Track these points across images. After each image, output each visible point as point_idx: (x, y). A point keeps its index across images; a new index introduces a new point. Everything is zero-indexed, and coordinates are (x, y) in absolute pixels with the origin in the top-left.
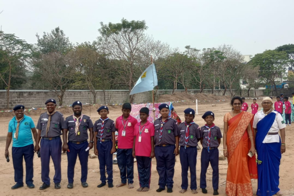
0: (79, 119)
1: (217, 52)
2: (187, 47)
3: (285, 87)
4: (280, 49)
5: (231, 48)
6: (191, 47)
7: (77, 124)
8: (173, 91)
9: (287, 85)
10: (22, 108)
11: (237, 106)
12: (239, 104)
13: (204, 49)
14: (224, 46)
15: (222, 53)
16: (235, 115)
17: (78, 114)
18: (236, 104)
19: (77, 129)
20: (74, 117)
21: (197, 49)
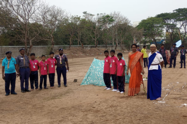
0: (62, 57)
1: (108, 16)
2: (85, 13)
3: (163, 43)
4: (159, 16)
5: (120, 14)
6: (87, 13)
7: (61, 59)
8: (70, 47)
9: (165, 41)
10: (10, 53)
11: (134, 48)
12: (135, 48)
13: (98, 14)
14: (115, 12)
15: (112, 17)
16: (134, 53)
17: (61, 55)
18: (133, 48)
19: (60, 62)
20: (59, 56)
21: (92, 14)
